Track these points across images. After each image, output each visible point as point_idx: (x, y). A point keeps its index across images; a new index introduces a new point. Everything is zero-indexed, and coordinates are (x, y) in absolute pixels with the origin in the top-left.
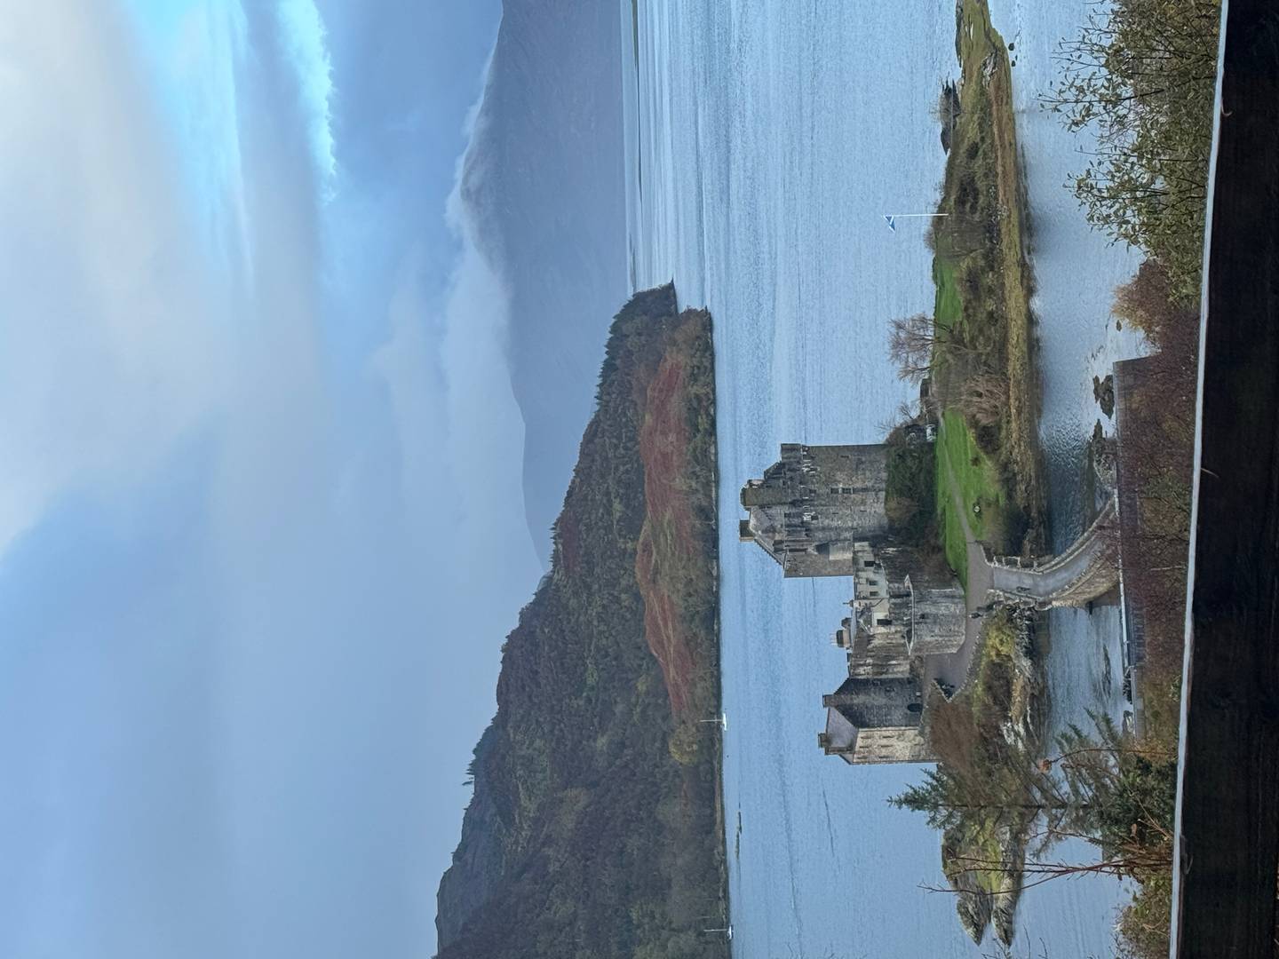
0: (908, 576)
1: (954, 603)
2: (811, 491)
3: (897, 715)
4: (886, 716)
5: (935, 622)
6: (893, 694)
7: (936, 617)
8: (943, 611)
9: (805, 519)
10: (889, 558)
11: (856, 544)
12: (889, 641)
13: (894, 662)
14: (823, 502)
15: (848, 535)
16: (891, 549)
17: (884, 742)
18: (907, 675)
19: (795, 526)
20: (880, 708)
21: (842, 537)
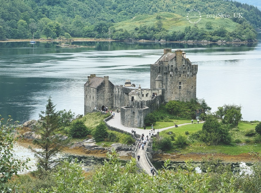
0: (148, 108)
1: (138, 123)
2: (180, 75)
3: (101, 102)
4: (101, 98)
5: (131, 117)
6: (108, 101)
7: (134, 117)
8: (135, 120)
9: (170, 72)
10: (155, 101)
11: (161, 90)
12: (126, 100)
13: (119, 102)
14: (176, 79)
15: (164, 87)
16: (158, 103)
17: (92, 97)
18: (114, 106)
19: (168, 69)
20: (104, 96)
21: (163, 85)
